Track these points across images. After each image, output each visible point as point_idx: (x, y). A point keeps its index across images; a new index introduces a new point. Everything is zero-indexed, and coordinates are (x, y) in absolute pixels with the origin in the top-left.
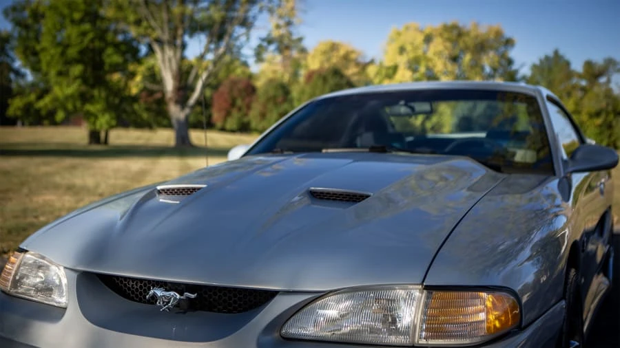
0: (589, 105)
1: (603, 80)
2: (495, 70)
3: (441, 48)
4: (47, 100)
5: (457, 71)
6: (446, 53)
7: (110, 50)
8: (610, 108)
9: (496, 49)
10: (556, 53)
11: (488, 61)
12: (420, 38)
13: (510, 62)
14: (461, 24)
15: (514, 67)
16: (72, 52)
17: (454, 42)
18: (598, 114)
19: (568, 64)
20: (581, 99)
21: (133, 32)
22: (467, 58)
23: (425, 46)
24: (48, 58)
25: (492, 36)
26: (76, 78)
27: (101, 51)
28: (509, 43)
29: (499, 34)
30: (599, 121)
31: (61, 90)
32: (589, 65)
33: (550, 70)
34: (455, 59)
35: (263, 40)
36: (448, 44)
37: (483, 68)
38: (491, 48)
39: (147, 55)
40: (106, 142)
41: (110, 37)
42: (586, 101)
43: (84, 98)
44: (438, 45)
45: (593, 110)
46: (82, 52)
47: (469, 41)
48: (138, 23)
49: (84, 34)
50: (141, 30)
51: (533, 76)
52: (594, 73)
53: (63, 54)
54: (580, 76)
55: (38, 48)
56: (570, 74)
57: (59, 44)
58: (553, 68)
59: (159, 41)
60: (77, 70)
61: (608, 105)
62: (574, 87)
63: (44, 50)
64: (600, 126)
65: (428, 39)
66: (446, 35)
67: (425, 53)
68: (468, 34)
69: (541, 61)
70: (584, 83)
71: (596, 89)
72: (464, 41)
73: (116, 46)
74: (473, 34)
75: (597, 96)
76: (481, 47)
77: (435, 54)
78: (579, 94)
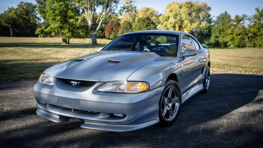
0: (237, 31)
1: (241, 22)
2: (204, 18)
4: (49, 28)
5: (190, 19)
6: (187, 12)
7: (70, 11)
8: (244, 33)
9: (205, 11)
10: (226, 12)
11: (201, 15)
12: (178, 6)
13: (209, 16)
14: (192, 2)
15: (210, 18)
16: (57, 12)
17: (189, 8)
18: (239, 34)
19: (230, 16)
20: (234, 29)
21: (77, 5)
22: (194, 14)
23: (179, 10)
24: (49, 14)
25: (203, 7)
26: (58, 21)
27: (67, 12)
28: (209, 9)
29: (205, 5)
30: (239, 37)
31: (54, 25)
32: (237, 17)
33: (223, 18)
34: (190, 14)
35: (122, 8)
37: (200, 18)
38: (203, 10)
39: (82, 13)
40: (68, 43)
41: (70, 7)
43: (61, 28)
44: (184, 9)
46: (60, 12)
47: (195, 8)
48: (79, 2)
49: (61, 6)
50: (80, 4)
51: (217, 21)
52: (239, 20)
53: (54, 12)
54: (234, 21)
55: (45, 10)
56: (230, 20)
57: (53, 9)
58: (225, 17)
59: (86, 8)
60: (58, 18)
61: (243, 31)
62: (231, 25)
63: (47, 11)
64: (240, 39)
65: (181, 7)
66: (187, 6)
67: (179, 12)
68: (194, 5)
69: (220, 15)
70: (235, 23)
71: (239, 26)
72: (193, 8)
73: (72, 10)
74: (196, 6)
75: (239, 28)
76: (199, 10)
77: (183, 12)
78: (233, 27)
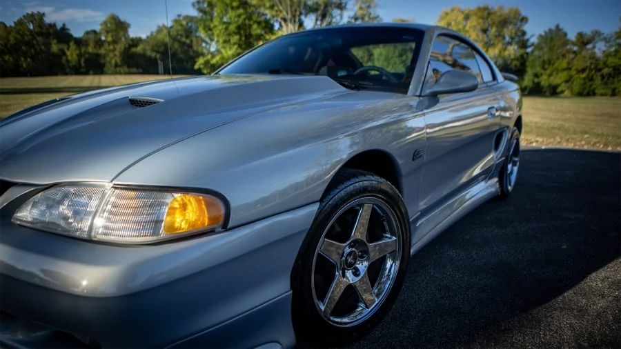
0: (578, 64)
1: (589, 46)
2: (512, 38)
3: (475, 23)
5: (486, 39)
6: (479, 27)
7: (255, 26)
8: (593, 66)
9: (515, 24)
10: (557, 27)
11: (508, 32)
12: (461, 17)
13: (524, 33)
14: (490, 7)
15: (526, 37)
16: (232, 28)
17: (485, 19)
18: (583, 70)
19: (566, 35)
20: (573, 59)
21: (269, 14)
22: (493, 31)
23: (464, 23)
24: (218, 32)
25: (512, 15)
26: (235, 44)
27: (250, 26)
28: (524, 20)
29: (517, 13)
30: (584, 76)
31: (226, 52)
32: (580, 35)
33: (552, 39)
34: (485, 31)
35: (352, 18)
36: (481, 21)
37: (504, 38)
38: (511, 23)
39: (279, 29)
41: (254, 18)
42: (575, 62)
44: (473, 21)
45: (580, 68)
46: (239, 28)
47: (496, 18)
48: (272, 7)
49: (239, 16)
50: (274, 13)
51: (539, 44)
52: (583, 41)
53: (226, 29)
54: (574, 44)
55: (212, 25)
56: (567, 42)
57: (224, 23)
58: (555, 37)
59: (285, 20)
60: (235, 38)
61: (591, 64)
62: (568, 51)
63: (215, 26)
64: (584, 79)
65: (467, 17)
66: (480, 14)
67: (464, 27)
68: (495, 13)
69: (546, 33)
70: (575, 48)
71: (584, 53)
72: (492, 19)
73: (259, 23)
74: (498, 14)
75: (584, 57)
76: (504, 23)
77: (470, 27)
78: (572, 56)
